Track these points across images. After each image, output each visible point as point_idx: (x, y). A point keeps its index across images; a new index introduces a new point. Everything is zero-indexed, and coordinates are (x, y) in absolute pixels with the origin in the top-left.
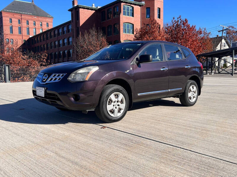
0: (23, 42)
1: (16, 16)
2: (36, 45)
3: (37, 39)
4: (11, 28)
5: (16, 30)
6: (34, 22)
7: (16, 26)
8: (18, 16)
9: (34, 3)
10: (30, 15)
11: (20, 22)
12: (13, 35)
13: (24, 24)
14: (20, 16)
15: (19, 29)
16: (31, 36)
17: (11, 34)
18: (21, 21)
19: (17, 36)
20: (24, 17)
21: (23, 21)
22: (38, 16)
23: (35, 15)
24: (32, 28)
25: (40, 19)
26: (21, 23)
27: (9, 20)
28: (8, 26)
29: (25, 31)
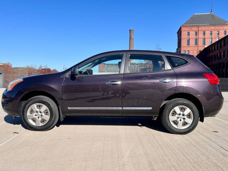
0: (199, 53)
1: (193, 29)
2: (211, 54)
3: (212, 49)
4: (189, 41)
5: (192, 42)
6: (211, 32)
7: (192, 39)
8: (196, 29)
9: (213, 13)
10: (207, 25)
11: (196, 34)
12: (190, 47)
13: (201, 35)
14: (197, 28)
15: (195, 41)
16: (206, 47)
17: (188, 46)
18: (198, 33)
19: (193, 47)
20: (201, 28)
21: (200, 32)
22: (215, 25)
23: (211, 25)
24: (208, 38)
25: (217, 28)
26: (198, 34)
27: (187, 33)
28: (186, 39)
29: (200, 42)
